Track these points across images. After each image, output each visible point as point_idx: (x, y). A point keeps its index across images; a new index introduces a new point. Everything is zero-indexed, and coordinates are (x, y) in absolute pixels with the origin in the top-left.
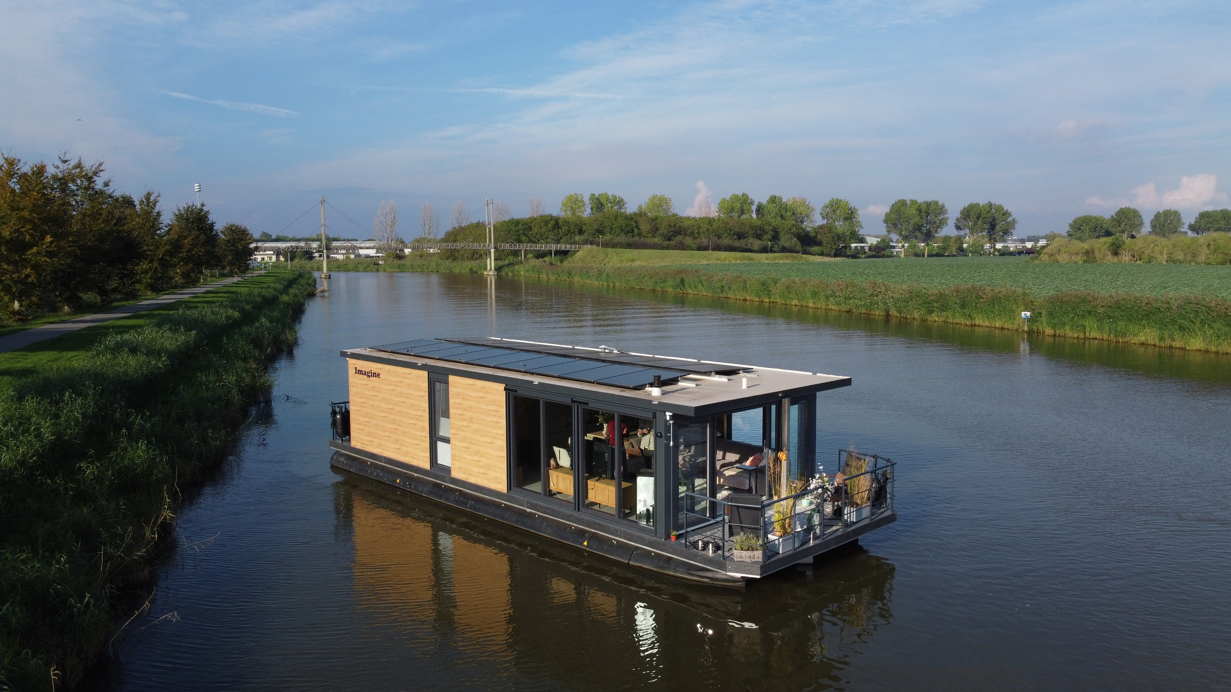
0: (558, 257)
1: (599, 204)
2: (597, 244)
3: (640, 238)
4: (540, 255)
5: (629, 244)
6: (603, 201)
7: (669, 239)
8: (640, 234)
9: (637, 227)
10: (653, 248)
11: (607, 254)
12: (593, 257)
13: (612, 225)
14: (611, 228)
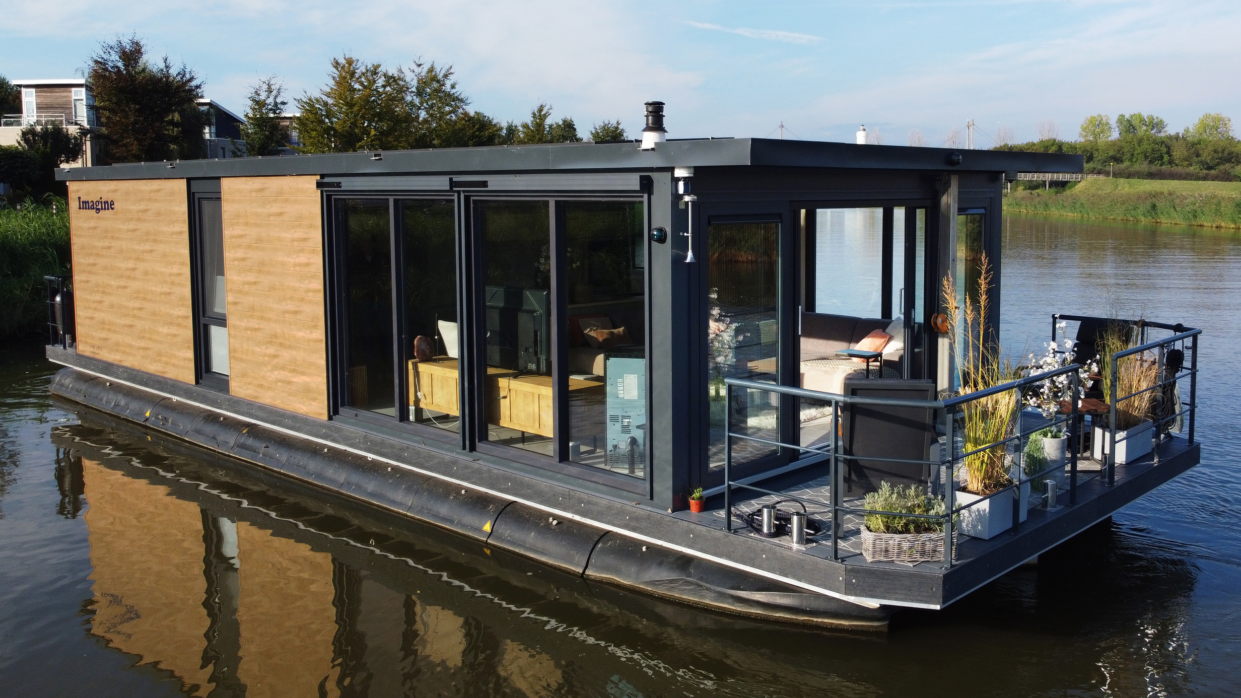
0: (1053, 190)
1: (1129, 126)
2: (1107, 174)
3: (1172, 167)
4: (1033, 186)
5: (1150, 173)
6: (1135, 123)
7: (1210, 168)
8: (1171, 162)
9: (1168, 153)
10: (1185, 179)
11: (1117, 185)
12: (1097, 189)
13: (1134, 151)
14: (1133, 155)
